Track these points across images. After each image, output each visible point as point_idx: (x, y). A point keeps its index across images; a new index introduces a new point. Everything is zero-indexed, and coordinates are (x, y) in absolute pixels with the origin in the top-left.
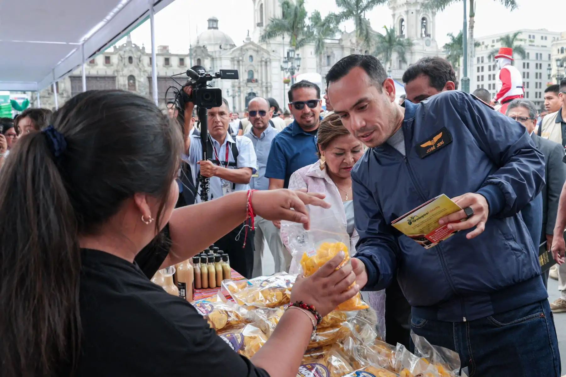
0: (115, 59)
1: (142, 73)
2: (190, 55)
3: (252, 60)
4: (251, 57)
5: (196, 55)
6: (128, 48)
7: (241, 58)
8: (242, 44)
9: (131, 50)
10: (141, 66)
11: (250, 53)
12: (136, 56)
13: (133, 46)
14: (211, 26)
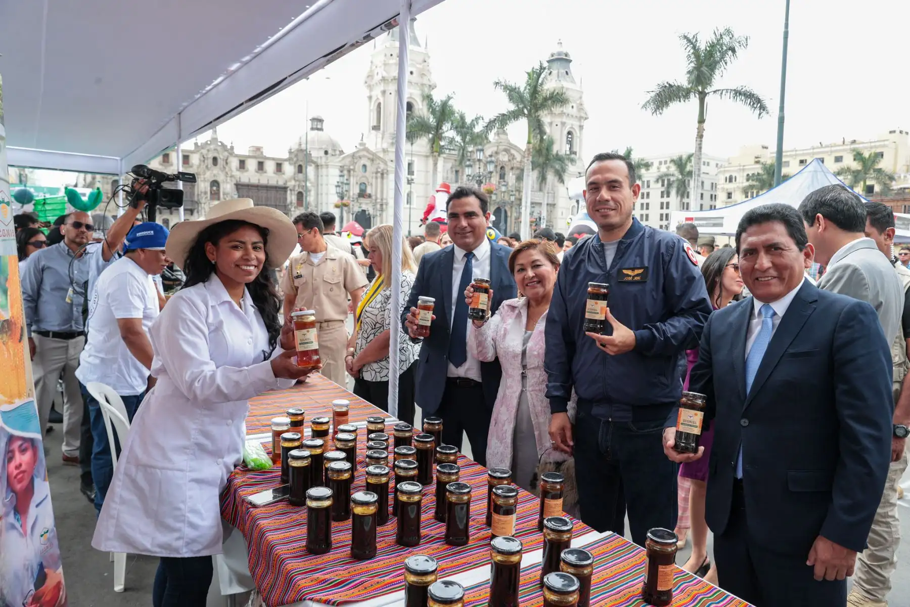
0: (195, 159)
1: (229, 178)
2: (289, 160)
3: (366, 171)
4: (365, 166)
5: (298, 160)
6: (212, 147)
7: (352, 167)
8: (355, 150)
9: (215, 150)
10: (227, 169)
11: (364, 161)
12: (222, 157)
13: (220, 144)
14: (315, 127)
